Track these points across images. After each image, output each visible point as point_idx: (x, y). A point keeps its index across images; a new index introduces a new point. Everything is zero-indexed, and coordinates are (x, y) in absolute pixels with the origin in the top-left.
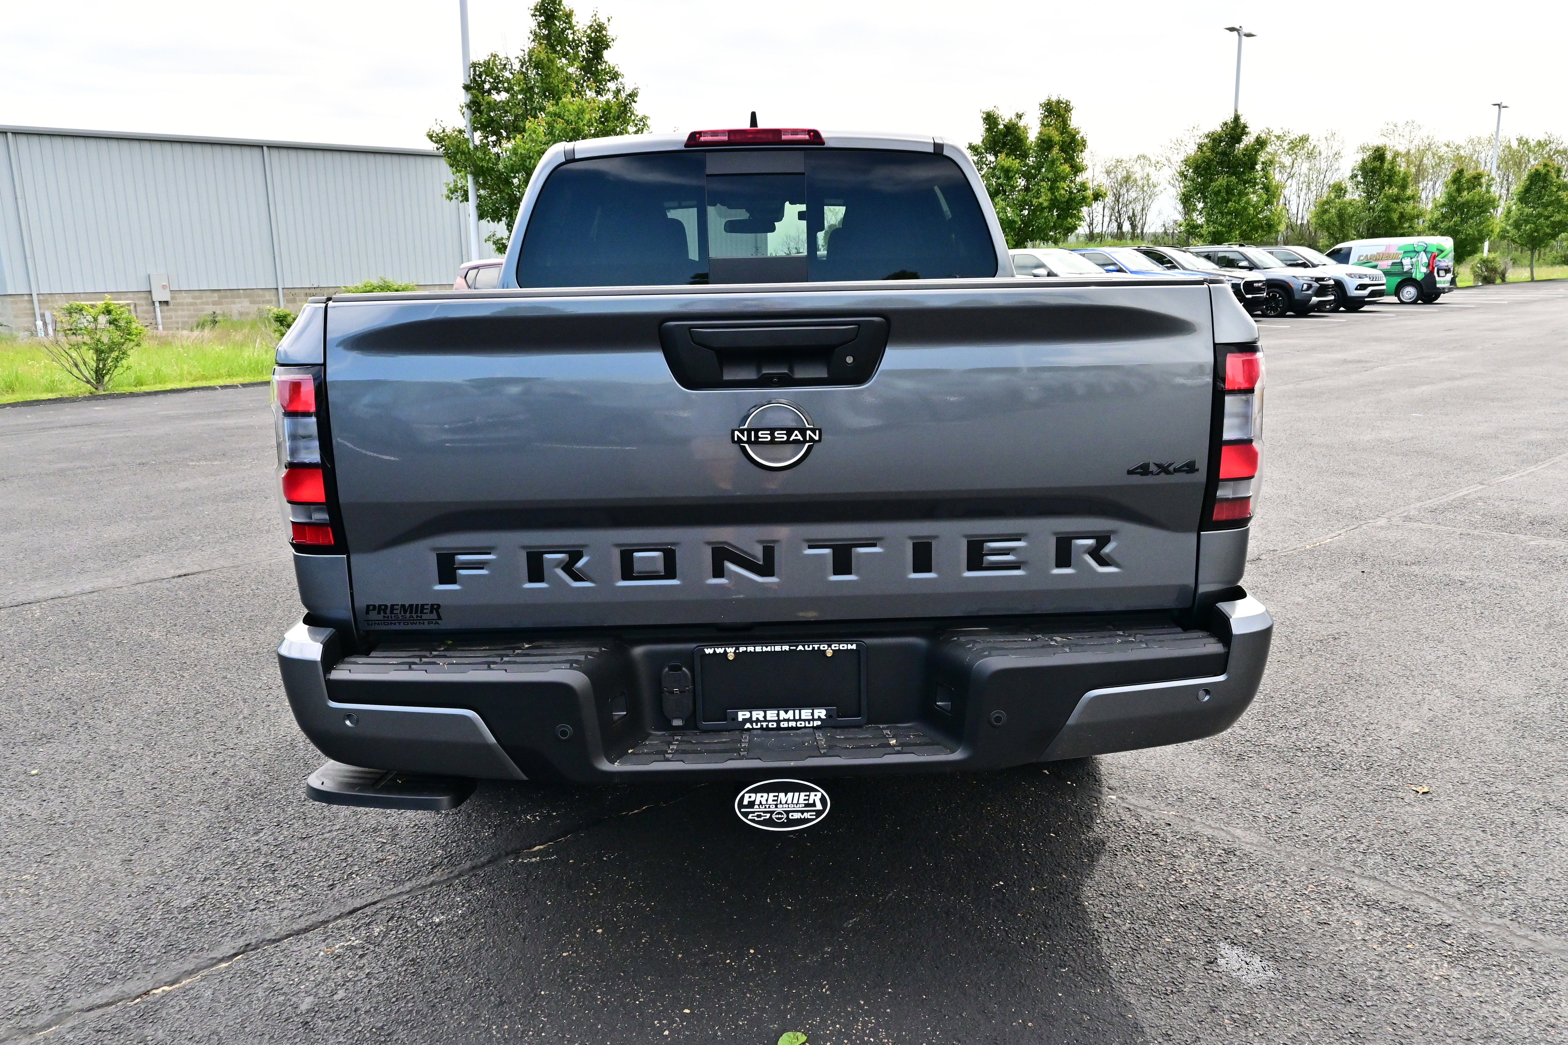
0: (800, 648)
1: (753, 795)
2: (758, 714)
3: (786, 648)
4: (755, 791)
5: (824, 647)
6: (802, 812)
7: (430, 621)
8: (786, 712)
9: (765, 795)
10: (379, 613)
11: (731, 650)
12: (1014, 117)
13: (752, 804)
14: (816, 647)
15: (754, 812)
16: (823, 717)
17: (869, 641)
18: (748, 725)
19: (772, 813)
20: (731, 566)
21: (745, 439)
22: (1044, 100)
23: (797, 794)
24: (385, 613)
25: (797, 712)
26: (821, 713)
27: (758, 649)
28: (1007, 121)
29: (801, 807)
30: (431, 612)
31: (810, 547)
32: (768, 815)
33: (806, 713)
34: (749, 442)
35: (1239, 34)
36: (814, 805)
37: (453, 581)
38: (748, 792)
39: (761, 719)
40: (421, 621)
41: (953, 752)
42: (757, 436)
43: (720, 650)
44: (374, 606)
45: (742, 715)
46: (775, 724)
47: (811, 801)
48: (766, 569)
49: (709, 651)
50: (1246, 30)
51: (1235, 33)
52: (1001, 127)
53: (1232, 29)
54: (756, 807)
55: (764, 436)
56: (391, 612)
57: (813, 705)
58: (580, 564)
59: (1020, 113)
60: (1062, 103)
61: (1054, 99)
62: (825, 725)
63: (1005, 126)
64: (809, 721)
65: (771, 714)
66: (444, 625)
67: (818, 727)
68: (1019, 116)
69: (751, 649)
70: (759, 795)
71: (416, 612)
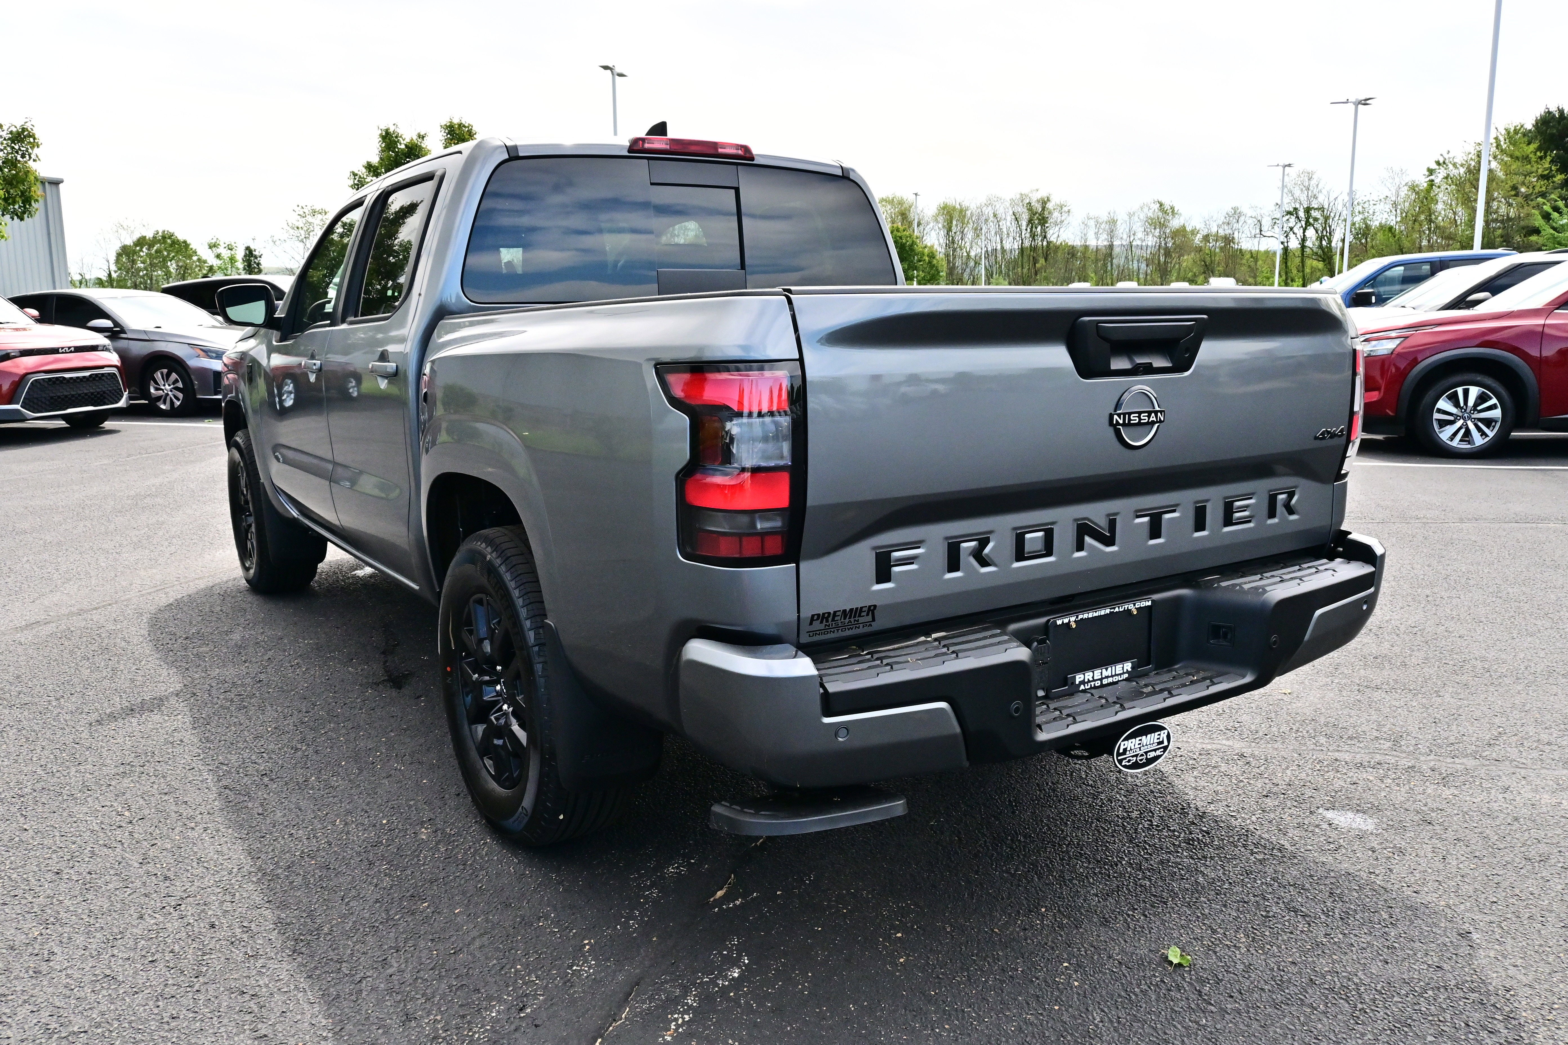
0: (1117, 610)
1: (1126, 742)
2: (1089, 675)
3: (1108, 611)
4: (1127, 739)
5: (1131, 606)
6: (1155, 750)
7: (865, 624)
8: (1107, 669)
9: (1133, 740)
10: (821, 622)
11: (1073, 619)
12: (415, 138)
13: (1125, 750)
14: (1126, 607)
15: (1125, 759)
16: (1130, 670)
17: (1156, 597)
18: (1082, 687)
19: (1136, 756)
20: (1088, 539)
21: (1121, 422)
22: (445, 121)
23: (1153, 734)
24: (827, 621)
25: (1114, 668)
26: (1128, 666)
27: (1090, 615)
28: (408, 140)
29: (1155, 747)
30: (868, 615)
31: (1138, 517)
32: (1135, 758)
33: (1119, 668)
34: (1124, 425)
35: (612, 72)
36: (1162, 742)
37: (888, 580)
38: (1123, 741)
39: (1091, 679)
40: (857, 625)
41: (1244, 677)
42: (1130, 420)
43: (1066, 621)
44: (818, 615)
45: (1079, 678)
46: (1099, 682)
47: (1161, 740)
48: (1109, 541)
49: (1059, 622)
50: (618, 70)
51: (609, 71)
52: (403, 147)
53: (606, 68)
54: (1128, 752)
55: (1135, 419)
56: (833, 620)
57: (1122, 660)
58: (987, 550)
59: (422, 134)
60: (464, 126)
61: (456, 121)
62: (1133, 676)
63: (406, 145)
64: (1120, 674)
65: (1097, 674)
66: (877, 626)
67: (1126, 680)
68: (422, 137)
69: (1086, 616)
70: (1130, 741)
71: (855, 617)
